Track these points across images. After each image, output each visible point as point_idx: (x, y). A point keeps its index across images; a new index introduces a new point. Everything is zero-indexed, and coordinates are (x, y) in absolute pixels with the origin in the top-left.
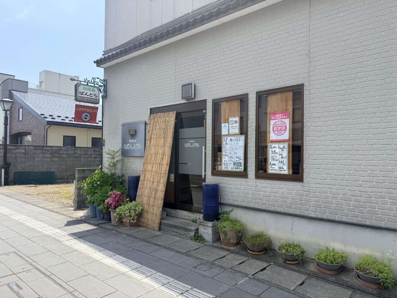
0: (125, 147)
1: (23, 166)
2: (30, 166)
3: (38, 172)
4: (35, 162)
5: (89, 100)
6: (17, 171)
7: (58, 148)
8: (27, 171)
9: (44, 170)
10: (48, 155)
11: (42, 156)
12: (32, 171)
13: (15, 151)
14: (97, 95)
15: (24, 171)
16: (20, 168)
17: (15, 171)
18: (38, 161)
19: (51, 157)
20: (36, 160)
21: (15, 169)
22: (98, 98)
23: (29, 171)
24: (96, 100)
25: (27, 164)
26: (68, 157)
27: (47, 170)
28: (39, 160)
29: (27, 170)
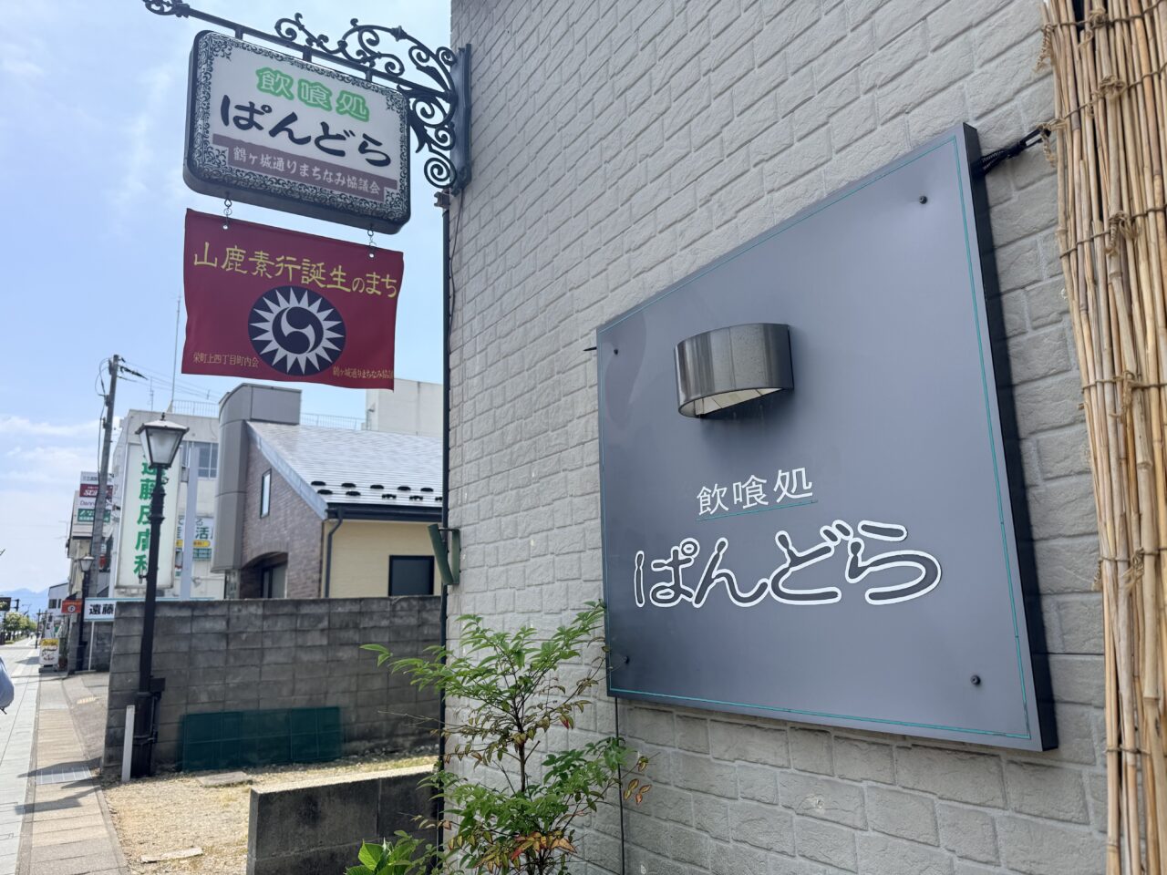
0: (652, 578)
1: (217, 688)
2: (245, 686)
3: (275, 712)
4: (265, 669)
5: (310, 179)
6: (192, 709)
7: (356, 608)
8: (233, 709)
9: (300, 702)
10: (316, 639)
11: (292, 644)
12: (252, 707)
13: (189, 625)
14: (391, 148)
15: (219, 708)
16: (204, 698)
17: (183, 712)
18: (276, 664)
19: (329, 644)
20: (269, 658)
21: (184, 701)
22: (392, 172)
23: (241, 708)
24: (375, 189)
25: (233, 681)
26: (396, 642)
27: (310, 699)
28: (281, 659)
29: (232, 705)
